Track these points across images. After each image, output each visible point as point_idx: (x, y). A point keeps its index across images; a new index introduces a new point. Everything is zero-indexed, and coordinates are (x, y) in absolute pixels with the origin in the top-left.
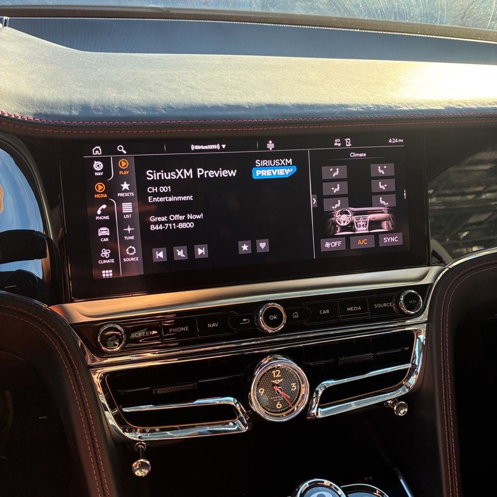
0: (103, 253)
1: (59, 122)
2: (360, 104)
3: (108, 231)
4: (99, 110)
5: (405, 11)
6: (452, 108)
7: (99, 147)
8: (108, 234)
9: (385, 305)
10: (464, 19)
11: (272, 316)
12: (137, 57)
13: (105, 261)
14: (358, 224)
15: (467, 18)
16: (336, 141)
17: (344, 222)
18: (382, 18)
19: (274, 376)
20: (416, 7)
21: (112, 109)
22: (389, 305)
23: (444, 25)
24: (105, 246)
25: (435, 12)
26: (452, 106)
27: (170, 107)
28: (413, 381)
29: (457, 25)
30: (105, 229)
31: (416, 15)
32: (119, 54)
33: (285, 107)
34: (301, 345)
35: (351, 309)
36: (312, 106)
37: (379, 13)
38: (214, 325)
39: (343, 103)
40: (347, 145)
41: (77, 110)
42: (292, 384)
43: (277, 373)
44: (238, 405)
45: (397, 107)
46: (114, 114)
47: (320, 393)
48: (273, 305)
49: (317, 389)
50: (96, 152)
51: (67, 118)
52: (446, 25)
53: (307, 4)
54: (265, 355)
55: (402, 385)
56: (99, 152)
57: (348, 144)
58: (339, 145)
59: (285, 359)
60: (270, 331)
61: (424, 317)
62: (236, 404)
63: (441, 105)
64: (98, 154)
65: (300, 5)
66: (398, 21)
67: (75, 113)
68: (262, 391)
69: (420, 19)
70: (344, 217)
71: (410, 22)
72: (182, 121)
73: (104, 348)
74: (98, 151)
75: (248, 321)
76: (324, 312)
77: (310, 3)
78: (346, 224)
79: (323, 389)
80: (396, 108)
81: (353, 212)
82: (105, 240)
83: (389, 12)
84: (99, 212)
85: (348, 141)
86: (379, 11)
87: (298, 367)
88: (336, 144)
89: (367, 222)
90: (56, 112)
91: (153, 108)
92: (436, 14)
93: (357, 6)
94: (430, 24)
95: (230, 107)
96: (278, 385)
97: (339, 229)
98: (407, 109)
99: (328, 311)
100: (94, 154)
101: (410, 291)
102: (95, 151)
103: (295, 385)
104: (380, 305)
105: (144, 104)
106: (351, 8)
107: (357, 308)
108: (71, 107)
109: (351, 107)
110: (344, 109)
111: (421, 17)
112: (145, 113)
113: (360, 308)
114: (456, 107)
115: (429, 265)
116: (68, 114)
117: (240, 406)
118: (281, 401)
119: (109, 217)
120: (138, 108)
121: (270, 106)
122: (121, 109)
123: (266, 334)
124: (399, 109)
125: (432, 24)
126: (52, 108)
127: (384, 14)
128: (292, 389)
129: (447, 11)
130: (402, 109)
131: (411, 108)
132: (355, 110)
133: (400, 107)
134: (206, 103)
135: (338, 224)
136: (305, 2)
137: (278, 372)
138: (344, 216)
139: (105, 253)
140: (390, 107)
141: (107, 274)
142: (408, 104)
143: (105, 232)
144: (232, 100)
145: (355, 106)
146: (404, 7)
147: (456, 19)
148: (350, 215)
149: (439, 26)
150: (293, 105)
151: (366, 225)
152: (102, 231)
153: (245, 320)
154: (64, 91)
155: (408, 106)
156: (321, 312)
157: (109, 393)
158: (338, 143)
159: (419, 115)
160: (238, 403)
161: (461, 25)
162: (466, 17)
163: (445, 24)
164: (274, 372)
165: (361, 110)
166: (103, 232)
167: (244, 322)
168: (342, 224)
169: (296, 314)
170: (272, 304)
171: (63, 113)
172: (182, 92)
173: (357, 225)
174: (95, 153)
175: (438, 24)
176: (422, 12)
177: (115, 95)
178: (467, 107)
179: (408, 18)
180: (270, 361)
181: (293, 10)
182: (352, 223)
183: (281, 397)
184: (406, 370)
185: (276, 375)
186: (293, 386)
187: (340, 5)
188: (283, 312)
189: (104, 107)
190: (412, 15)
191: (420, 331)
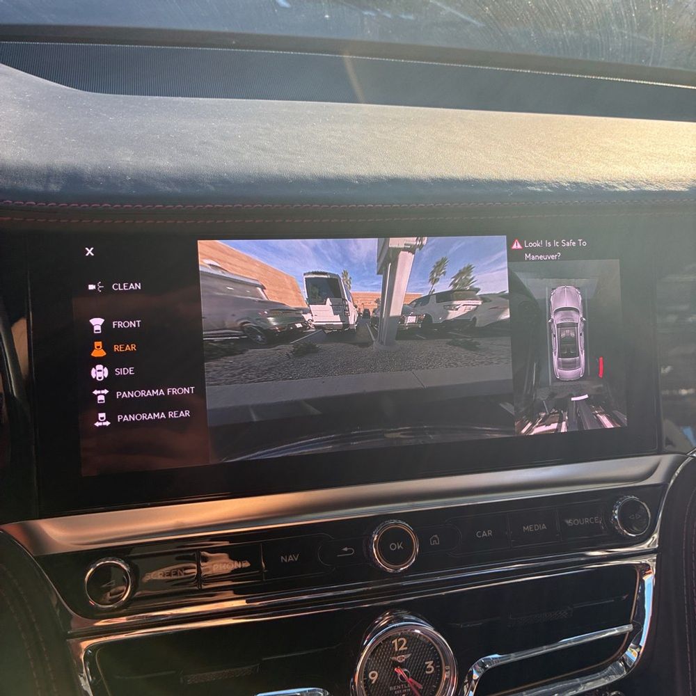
1: (24, 202)
2: (548, 180)
4: (98, 184)
5: (600, 43)
9: (587, 521)
11: (395, 542)
12: (178, 102)
18: (565, 53)
19: (396, 650)
20: (618, 38)
21: (121, 183)
22: (593, 520)
23: (659, 66)
25: (648, 47)
27: (224, 182)
28: (632, 654)
29: (680, 66)
31: (617, 50)
32: (149, 98)
33: (421, 183)
34: (443, 593)
35: (528, 529)
36: (467, 183)
37: (560, 46)
38: (291, 558)
39: (519, 178)
41: (58, 183)
42: (426, 663)
43: (400, 644)
45: (610, 187)
46: (123, 191)
47: (476, 676)
48: (396, 524)
49: (471, 669)
51: (37, 196)
52: (662, 66)
53: (449, 31)
54: (380, 611)
55: (614, 660)
59: (413, 618)
60: (389, 570)
61: (652, 542)
63: (683, 186)
65: (439, 32)
66: (588, 59)
67: (54, 188)
68: (373, 675)
69: (623, 56)
71: (607, 61)
72: (243, 205)
73: (92, 603)
75: (351, 551)
76: (484, 534)
79: (482, 671)
80: (608, 188)
83: (577, 46)
87: (434, 632)
90: (21, 185)
91: (193, 182)
92: (648, 50)
93: (527, 35)
94: (638, 64)
95: (328, 183)
96: (402, 666)
98: (626, 189)
99: (490, 533)
101: (629, 497)
103: (432, 665)
104: (579, 521)
105: (178, 175)
106: (518, 38)
107: (539, 527)
108: (48, 175)
109: (532, 185)
110: (520, 189)
111: (624, 53)
112: (178, 190)
113: (544, 527)
115: (659, 452)
116: (41, 188)
118: (407, 693)
120: (169, 180)
121: (395, 181)
122: (137, 183)
124: (612, 190)
125: (641, 64)
126: (14, 179)
127: (567, 47)
128: (427, 672)
129: (665, 44)
130: (618, 190)
131: (633, 189)
132: (539, 190)
133: (614, 187)
134: (286, 175)
136: (447, 28)
137: (402, 642)
140: (597, 186)
142: (628, 182)
144: (332, 171)
145: (540, 184)
146: (598, 38)
147: (680, 57)
149: (652, 68)
150: (433, 180)
153: (346, 549)
154: (41, 151)
155: (626, 184)
156: (479, 534)
157: (102, 681)
161: (685, 66)
163: (661, 64)
164: (395, 641)
165: (549, 190)
167: (346, 552)
169: (435, 539)
170: (395, 521)
171: (33, 187)
172: (246, 157)
175: (650, 65)
176: (627, 46)
177: (129, 159)
179: (605, 54)
180: (390, 622)
181: (428, 39)
183: (407, 685)
184: (622, 636)
185: (399, 646)
186: (427, 665)
187: (501, 32)
188: (413, 536)
189: (107, 178)
190: (610, 49)
191: (647, 567)
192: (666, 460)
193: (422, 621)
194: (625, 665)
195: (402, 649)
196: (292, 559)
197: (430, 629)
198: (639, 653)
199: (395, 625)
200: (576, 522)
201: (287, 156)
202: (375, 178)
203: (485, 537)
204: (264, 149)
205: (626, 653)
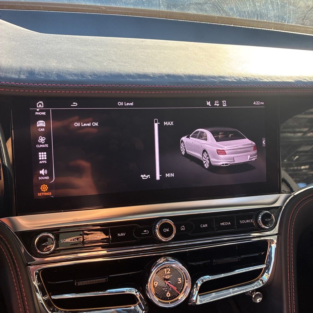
1: (10, 83)
2: (234, 76)
4: (41, 75)
5: (264, 13)
6: (300, 81)
7: (42, 102)
9: (248, 221)
10: (304, 20)
11: (166, 229)
12: (76, 38)
15: (306, 20)
16: (216, 102)
18: (249, 18)
20: (272, 11)
21: (51, 75)
22: (250, 221)
23: (290, 24)
25: (285, 15)
26: (300, 80)
27: (95, 75)
28: (266, 277)
29: (299, 24)
31: (272, 17)
32: (64, 36)
33: (180, 77)
34: (187, 250)
35: (223, 224)
36: (199, 77)
37: (247, 14)
38: (122, 234)
39: (222, 75)
40: (224, 105)
41: (24, 75)
42: (178, 279)
46: (52, 79)
47: (199, 285)
49: (197, 282)
50: (40, 105)
51: (16, 80)
52: (291, 24)
53: (198, 6)
54: (160, 257)
55: (258, 280)
56: (42, 106)
57: (224, 104)
58: (218, 105)
59: (173, 260)
60: (163, 240)
61: (276, 230)
62: (136, 293)
63: (292, 79)
64: (41, 107)
65: (193, 7)
66: (259, 20)
67: (23, 77)
68: (156, 283)
69: (274, 19)
71: (268, 21)
72: (103, 85)
73: (38, 251)
74: (41, 105)
75: (148, 232)
76: (204, 226)
79: (202, 283)
80: (260, 80)
83: (254, 14)
85: (224, 102)
86: (247, 13)
87: (182, 266)
88: (215, 104)
90: (9, 75)
91: (82, 75)
92: (285, 16)
93: (232, 9)
94: (281, 23)
95: (140, 76)
96: (168, 280)
98: (268, 81)
99: (206, 225)
100: (38, 107)
101: (266, 211)
102: (39, 105)
103: (181, 280)
104: (244, 221)
105: (76, 72)
106: (228, 10)
107: (227, 223)
108: (20, 72)
109: (227, 78)
110: (222, 80)
111: (275, 18)
112: (76, 78)
113: (229, 223)
114: (303, 81)
115: (280, 193)
116: (17, 77)
117: (139, 294)
118: (169, 291)
120: (71, 74)
121: (168, 76)
122: (58, 75)
123: (161, 242)
124: (262, 81)
125: (282, 23)
126: (6, 73)
127: (250, 15)
128: (178, 283)
129: (293, 14)
130: (264, 81)
131: (271, 81)
132: (230, 80)
133: (262, 79)
134: (122, 72)
136: (196, 5)
137: (168, 270)
140: (255, 79)
142: (268, 77)
144: (142, 71)
145: (231, 77)
146: (263, 11)
147: (299, 20)
149: (287, 25)
150: (185, 76)
153: (145, 231)
154: (17, 60)
155: (268, 78)
156: (202, 226)
157: (42, 284)
158: (217, 103)
159: (276, 86)
160: (138, 291)
161: (302, 24)
162: (305, 19)
163: (291, 23)
164: (165, 270)
165: (234, 80)
167: (145, 232)
169: (183, 227)
170: (166, 220)
171: (14, 76)
172: (105, 64)
174: (38, 106)
175: (286, 23)
176: (276, 15)
177: (55, 64)
178: (310, 80)
179: (266, 18)
180: (163, 262)
181: (188, 10)
183: (170, 288)
184: (262, 269)
185: (167, 272)
186: (178, 280)
187: (221, 8)
188: (173, 226)
189: (45, 73)
190: (269, 16)
191: (272, 241)
192: (283, 196)
193: (177, 262)
194: (263, 283)
195: (168, 273)
196: (123, 235)
197: (181, 265)
198: (268, 277)
199: (166, 263)
200: (243, 222)
201: (123, 64)
202: (160, 74)
203: (204, 227)
204: (113, 61)
205: (263, 277)
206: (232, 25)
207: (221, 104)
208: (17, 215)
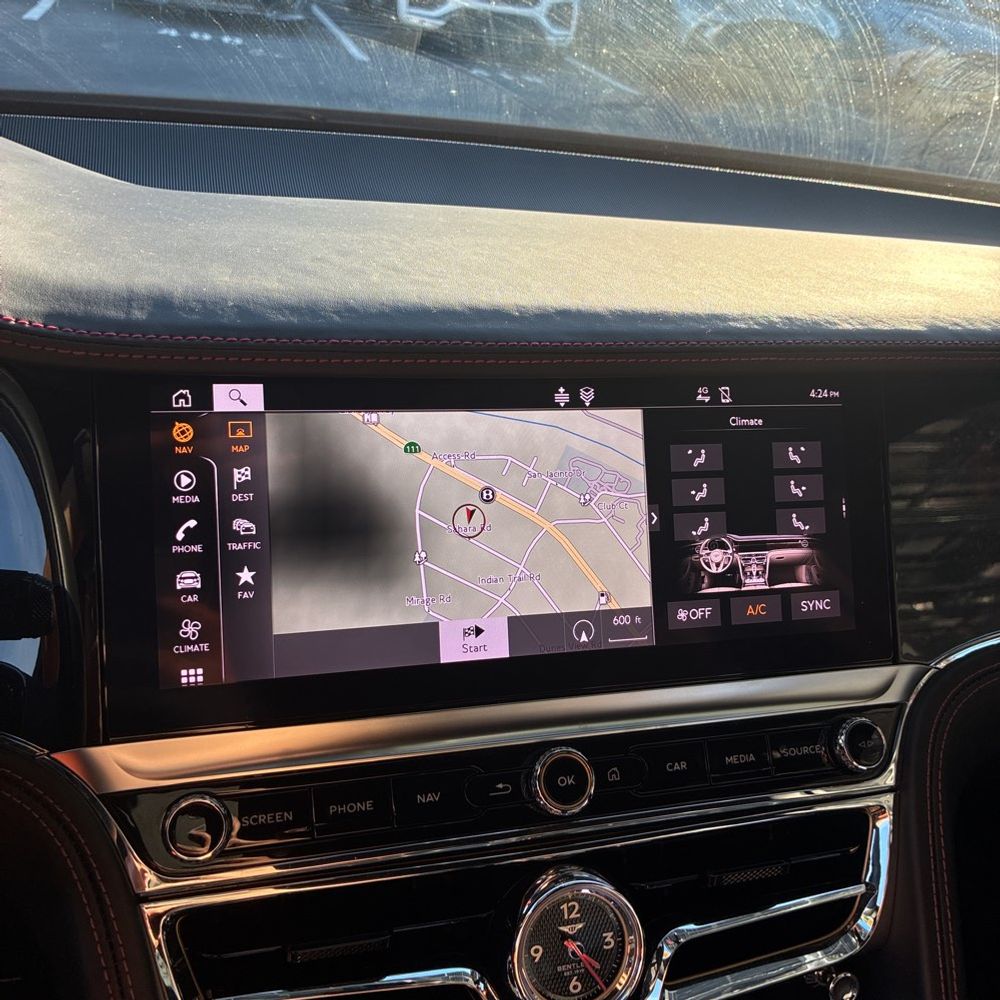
0: (185, 629)
1: (103, 333)
2: (754, 314)
3: (199, 579)
4: (192, 310)
5: (808, 135)
6: (942, 328)
7: (188, 391)
8: (199, 586)
9: (806, 750)
10: (925, 156)
11: (564, 776)
12: (269, 204)
13: (188, 648)
14: (747, 570)
15: (930, 154)
16: (700, 391)
17: (718, 565)
18: (762, 147)
19: (566, 917)
20: (831, 129)
21: (222, 310)
22: (813, 750)
23: (883, 166)
24: (190, 612)
25: (869, 140)
26: (941, 324)
27: (350, 310)
28: (867, 922)
29: (910, 167)
30: (193, 575)
31: (830, 144)
32: (231, 196)
33: (595, 317)
34: (619, 845)
35: (732, 760)
36: (655, 317)
37: (757, 138)
38: (430, 798)
39: (718, 311)
40: (723, 401)
41: (142, 309)
42: (604, 935)
43: (571, 910)
44: (482, 985)
45: (830, 323)
46: (225, 320)
47: (667, 954)
48: (565, 752)
49: (660, 945)
50: (181, 401)
51: (119, 326)
52: (887, 167)
53: (613, 114)
54: (541, 868)
55: (844, 932)
56: (187, 403)
57: (725, 398)
58: (707, 399)
59: (587, 875)
60: (556, 811)
61: (889, 779)
62: (477, 983)
63: (917, 323)
64: (184, 405)
65: (599, 115)
66: (792, 154)
67: (138, 315)
68: (537, 951)
69: (837, 152)
70: (717, 555)
71: (817, 158)
72: (377, 341)
73: (176, 854)
74: (183, 401)
75: (507, 789)
76: (677, 767)
77: (620, 112)
78: (720, 570)
79: (675, 946)
80: (829, 326)
81: (736, 543)
82: (190, 599)
83: (778, 138)
84: (180, 536)
85: (726, 391)
86: (757, 133)
87: (615, 893)
88: (700, 397)
89: (765, 567)
90: (97, 311)
91: (312, 309)
92: (869, 144)
93: (714, 122)
94: (856, 163)
95: (479, 313)
96: (574, 938)
97: (706, 581)
98: (849, 327)
99: (684, 765)
100: (174, 406)
101: (859, 719)
102: (177, 399)
103: (612, 937)
104: (796, 751)
105: (293, 300)
106: (702, 126)
107: (746, 758)
108: (129, 300)
109: (735, 320)
110: (721, 325)
111: (839, 148)
112: (295, 319)
113: (752, 758)
114: (950, 328)
115: (895, 662)
116: (122, 316)
117: (486, 988)
118: (578, 975)
119: (203, 548)
120: (281, 307)
121: (564, 313)
122: (241, 309)
123: (547, 818)
124: (834, 328)
125: (860, 163)
126: (87, 302)
127: (766, 139)
128: (605, 947)
129: (892, 139)
130: (840, 328)
131: (859, 327)
132: (743, 326)
133: (836, 324)
134: (428, 303)
135: (705, 570)
136: (610, 110)
137: (574, 906)
138: (718, 552)
139: (190, 629)
140: (815, 323)
141: (192, 676)
142: (852, 318)
143: (191, 581)
144: (484, 299)
145: (742, 319)
146: (806, 129)
147: (909, 155)
148: (730, 551)
149: (874, 168)
150: (612, 313)
151: (764, 572)
152: (185, 578)
153: (500, 786)
154: (114, 267)
155: (851, 321)
156: (671, 767)
157: (184, 961)
158: (703, 395)
159: (876, 342)
160: (481, 980)
161: (917, 167)
162: (928, 152)
163: (885, 164)
164: (565, 906)
165: (755, 327)
166: (187, 581)
167: (500, 790)
168: (714, 570)
169: (614, 772)
170: (564, 749)
171: (112, 313)
172: (375, 278)
173: (745, 574)
174: (177, 403)
175: (872, 164)
176: (843, 140)
177: (227, 279)
178: (970, 327)
179: (814, 149)
180: (556, 881)
181: (585, 124)
182: (734, 568)
183: (579, 965)
184: (853, 899)
185: (570, 913)
186: (606, 938)
187: (681, 117)
188: (587, 768)
189: (204, 303)
190: (821, 143)
191: (881, 809)
192: (905, 672)
193: (598, 879)
194: (860, 940)
195: (573, 916)
196: (432, 799)
197: (608, 888)
198: (875, 919)
199: (563, 885)
200: (792, 752)
201: (426, 279)
202: (539, 308)
203: (677, 770)
204: (395, 269)
205: (859, 922)
206: (717, 169)
207: (715, 396)
208: (107, 743)
